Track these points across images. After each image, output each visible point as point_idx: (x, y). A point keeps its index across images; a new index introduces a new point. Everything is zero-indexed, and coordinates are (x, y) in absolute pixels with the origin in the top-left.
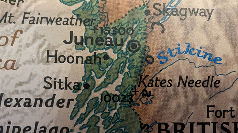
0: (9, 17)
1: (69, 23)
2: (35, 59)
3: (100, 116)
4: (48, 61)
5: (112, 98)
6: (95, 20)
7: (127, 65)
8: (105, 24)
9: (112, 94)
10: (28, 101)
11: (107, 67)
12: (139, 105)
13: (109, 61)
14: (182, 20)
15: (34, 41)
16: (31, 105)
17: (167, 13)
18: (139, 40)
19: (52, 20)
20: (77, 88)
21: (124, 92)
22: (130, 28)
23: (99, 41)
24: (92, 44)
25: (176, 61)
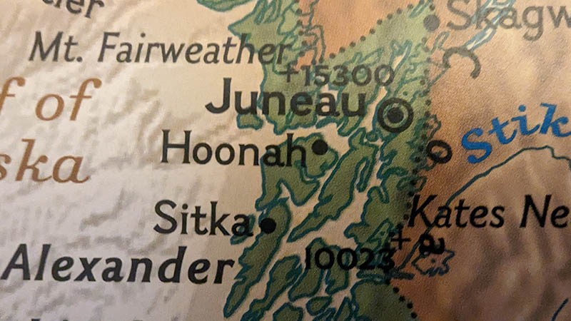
0: (66, 44)
1: (220, 57)
2: (132, 155)
3: (304, 307)
4: (165, 160)
5: (336, 256)
6: (289, 46)
7: (377, 167)
8: (315, 57)
9: (335, 247)
10: (113, 265)
11: (323, 174)
12: (410, 277)
13: (328, 157)
14: (531, 39)
15: (129, 107)
16: (121, 275)
17: (487, 21)
18: (408, 99)
19: (177, 50)
20: (243, 230)
21: (370, 240)
22: (383, 66)
23: (301, 103)
24: (282, 111)
25: (515, 155)
